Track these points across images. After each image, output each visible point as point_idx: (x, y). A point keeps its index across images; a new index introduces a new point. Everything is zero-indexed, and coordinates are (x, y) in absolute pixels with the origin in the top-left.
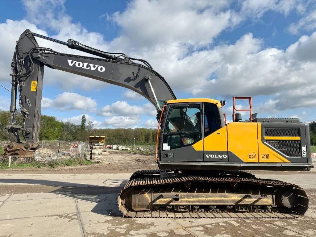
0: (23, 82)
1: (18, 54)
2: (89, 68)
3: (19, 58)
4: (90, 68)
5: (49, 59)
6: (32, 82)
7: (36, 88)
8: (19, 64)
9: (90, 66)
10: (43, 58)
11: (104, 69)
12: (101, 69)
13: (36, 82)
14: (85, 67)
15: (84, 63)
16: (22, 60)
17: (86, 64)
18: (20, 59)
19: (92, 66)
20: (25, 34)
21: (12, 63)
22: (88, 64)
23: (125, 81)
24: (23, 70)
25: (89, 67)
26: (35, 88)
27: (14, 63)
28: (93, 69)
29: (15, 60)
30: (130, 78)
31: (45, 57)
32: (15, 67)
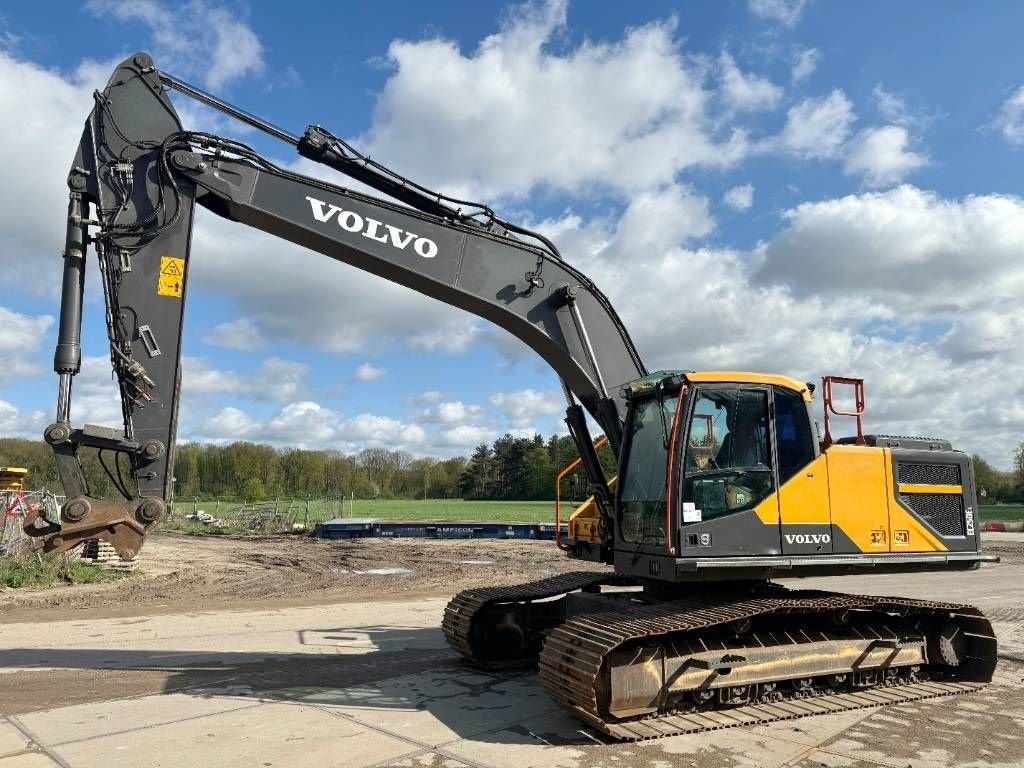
0: (125, 255)
1: (101, 142)
2: (384, 240)
3: (109, 158)
4: (389, 239)
5: (238, 184)
6: (165, 261)
7: (180, 284)
8: (105, 181)
9: (388, 232)
10: (216, 174)
11: (433, 251)
12: (426, 248)
13: (180, 262)
14: (371, 233)
15: (367, 219)
16: (121, 167)
17: (373, 225)
18: (113, 164)
19: (395, 232)
20: (136, 72)
21: (74, 172)
22: (380, 224)
23: (500, 296)
24: (125, 209)
25: (386, 236)
26: (177, 285)
27: (85, 175)
28: (397, 243)
29: (89, 164)
30: (512, 287)
31: (224, 174)
32: (85, 190)
